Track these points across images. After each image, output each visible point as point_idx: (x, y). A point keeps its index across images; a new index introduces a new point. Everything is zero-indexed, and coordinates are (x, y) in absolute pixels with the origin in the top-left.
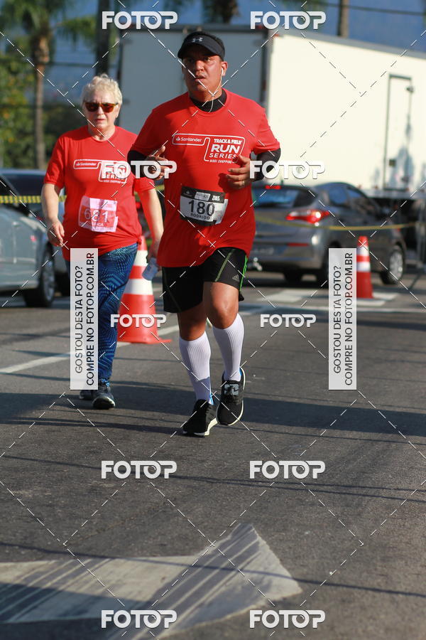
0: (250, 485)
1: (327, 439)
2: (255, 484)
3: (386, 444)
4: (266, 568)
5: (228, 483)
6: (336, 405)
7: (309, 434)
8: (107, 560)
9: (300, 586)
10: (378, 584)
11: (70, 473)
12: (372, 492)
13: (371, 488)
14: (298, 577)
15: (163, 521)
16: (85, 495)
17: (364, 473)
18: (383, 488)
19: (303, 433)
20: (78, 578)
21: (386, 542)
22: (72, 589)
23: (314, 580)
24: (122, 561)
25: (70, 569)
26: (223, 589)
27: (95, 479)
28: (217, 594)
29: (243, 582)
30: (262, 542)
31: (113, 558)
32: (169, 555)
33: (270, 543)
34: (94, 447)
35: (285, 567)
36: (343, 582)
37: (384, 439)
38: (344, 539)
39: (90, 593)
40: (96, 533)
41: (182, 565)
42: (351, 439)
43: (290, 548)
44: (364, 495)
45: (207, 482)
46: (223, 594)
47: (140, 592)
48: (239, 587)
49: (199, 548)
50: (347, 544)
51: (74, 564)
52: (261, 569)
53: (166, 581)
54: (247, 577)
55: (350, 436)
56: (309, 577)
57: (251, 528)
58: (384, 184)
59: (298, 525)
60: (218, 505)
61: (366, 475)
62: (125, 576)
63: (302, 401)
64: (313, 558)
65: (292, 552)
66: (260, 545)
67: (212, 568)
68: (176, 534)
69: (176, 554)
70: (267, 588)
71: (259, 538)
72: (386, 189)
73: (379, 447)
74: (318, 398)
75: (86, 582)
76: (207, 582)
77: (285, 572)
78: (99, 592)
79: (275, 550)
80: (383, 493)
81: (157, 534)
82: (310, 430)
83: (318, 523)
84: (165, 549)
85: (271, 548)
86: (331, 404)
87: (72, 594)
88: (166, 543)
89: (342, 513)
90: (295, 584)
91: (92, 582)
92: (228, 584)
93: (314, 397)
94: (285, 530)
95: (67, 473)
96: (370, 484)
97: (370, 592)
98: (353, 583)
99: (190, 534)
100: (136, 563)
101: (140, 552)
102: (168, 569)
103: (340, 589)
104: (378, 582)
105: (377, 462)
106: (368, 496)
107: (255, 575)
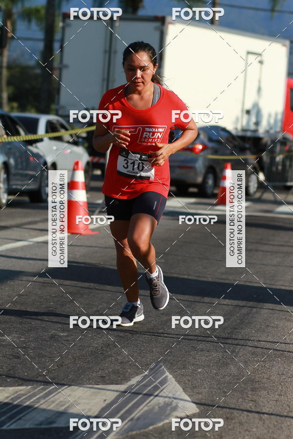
0: (159, 336)
1: (209, 304)
2: (162, 335)
3: (249, 309)
4: (174, 395)
5: (144, 334)
6: (214, 281)
7: (196, 300)
8: (66, 386)
9: (197, 407)
10: (250, 407)
11: (36, 325)
12: (242, 342)
13: (241, 340)
14: (196, 401)
15: (102, 360)
16: (48, 341)
17: (236, 329)
18: (249, 340)
19: (193, 300)
20: (47, 399)
21: (253, 378)
22: (44, 407)
23: (207, 403)
24: (76, 387)
25: (42, 392)
26: (146, 408)
27: (54, 330)
28: (141, 412)
29: (159, 404)
30: (170, 376)
31: (70, 385)
32: (107, 384)
33: (175, 377)
34: (51, 307)
35: (187, 394)
36: (226, 405)
37: (248, 305)
38: (225, 375)
39: (56, 409)
40: (57, 367)
41: (117, 391)
42: (225, 305)
43: (189, 380)
44: (237, 345)
45: (130, 333)
46: (146, 411)
47: (90, 410)
48: (157, 408)
49: (127, 379)
50: (227, 379)
51: (44, 389)
52: (170, 395)
53: (107, 402)
54: (161, 400)
55: (225, 303)
56: (203, 401)
57: (161, 366)
58: (242, 126)
59: (193, 365)
60: (138, 349)
61: (237, 330)
62: (78, 398)
63: (190, 278)
64: (205, 388)
65: (190, 384)
66: (169, 378)
67: (137, 393)
68: (111, 370)
69: (112, 383)
70: (175, 408)
71: (167, 374)
72: (244, 130)
73: (244, 311)
74: (201, 275)
75: (53, 402)
76: (135, 404)
77: (187, 398)
78: (62, 409)
79: (179, 382)
80: (249, 343)
81: (98, 369)
82: (197, 298)
83: (206, 364)
84: (105, 380)
85: (176, 380)
86: (210, 280)
87: (44, 410)
88: (105, 376)
89: (223, 357)
90: (194, 406)
91: (57, 402)
92: (149, 405)
93: (198, 275)
94: (184, 368)
95: (34, 325)
96: (240, 337)
97: (245, 413)
98: (233, 406)
99: (120, 370)
100: (86, 389)
101: (87, 381)
102: (108, 394)
103: (225, 410)
104: (250, 405)
105: (244, 322)
106: (239, 345)
107: (167, 399)
